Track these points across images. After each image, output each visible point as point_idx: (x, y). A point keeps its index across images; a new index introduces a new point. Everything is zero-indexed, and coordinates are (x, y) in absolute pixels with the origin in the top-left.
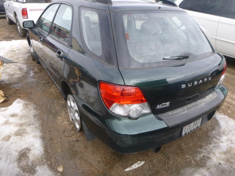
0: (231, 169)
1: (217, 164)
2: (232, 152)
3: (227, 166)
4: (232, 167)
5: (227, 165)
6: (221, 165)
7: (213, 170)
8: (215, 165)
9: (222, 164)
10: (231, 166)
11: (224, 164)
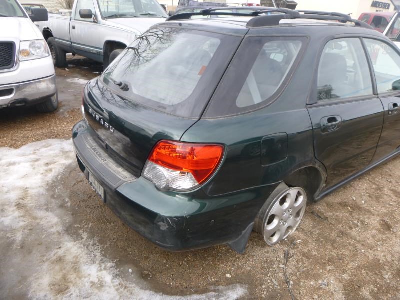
0: (46, 258)
1: (61, 245)
2: (71, 273)
3: (52, 255)
4: (47, 260)
5: (54, 255)
6: (57, 249)
7: (55, 238)
8: (61, 243)
9: (59, 250)
10: (50, 259)
11: (57, 253)
